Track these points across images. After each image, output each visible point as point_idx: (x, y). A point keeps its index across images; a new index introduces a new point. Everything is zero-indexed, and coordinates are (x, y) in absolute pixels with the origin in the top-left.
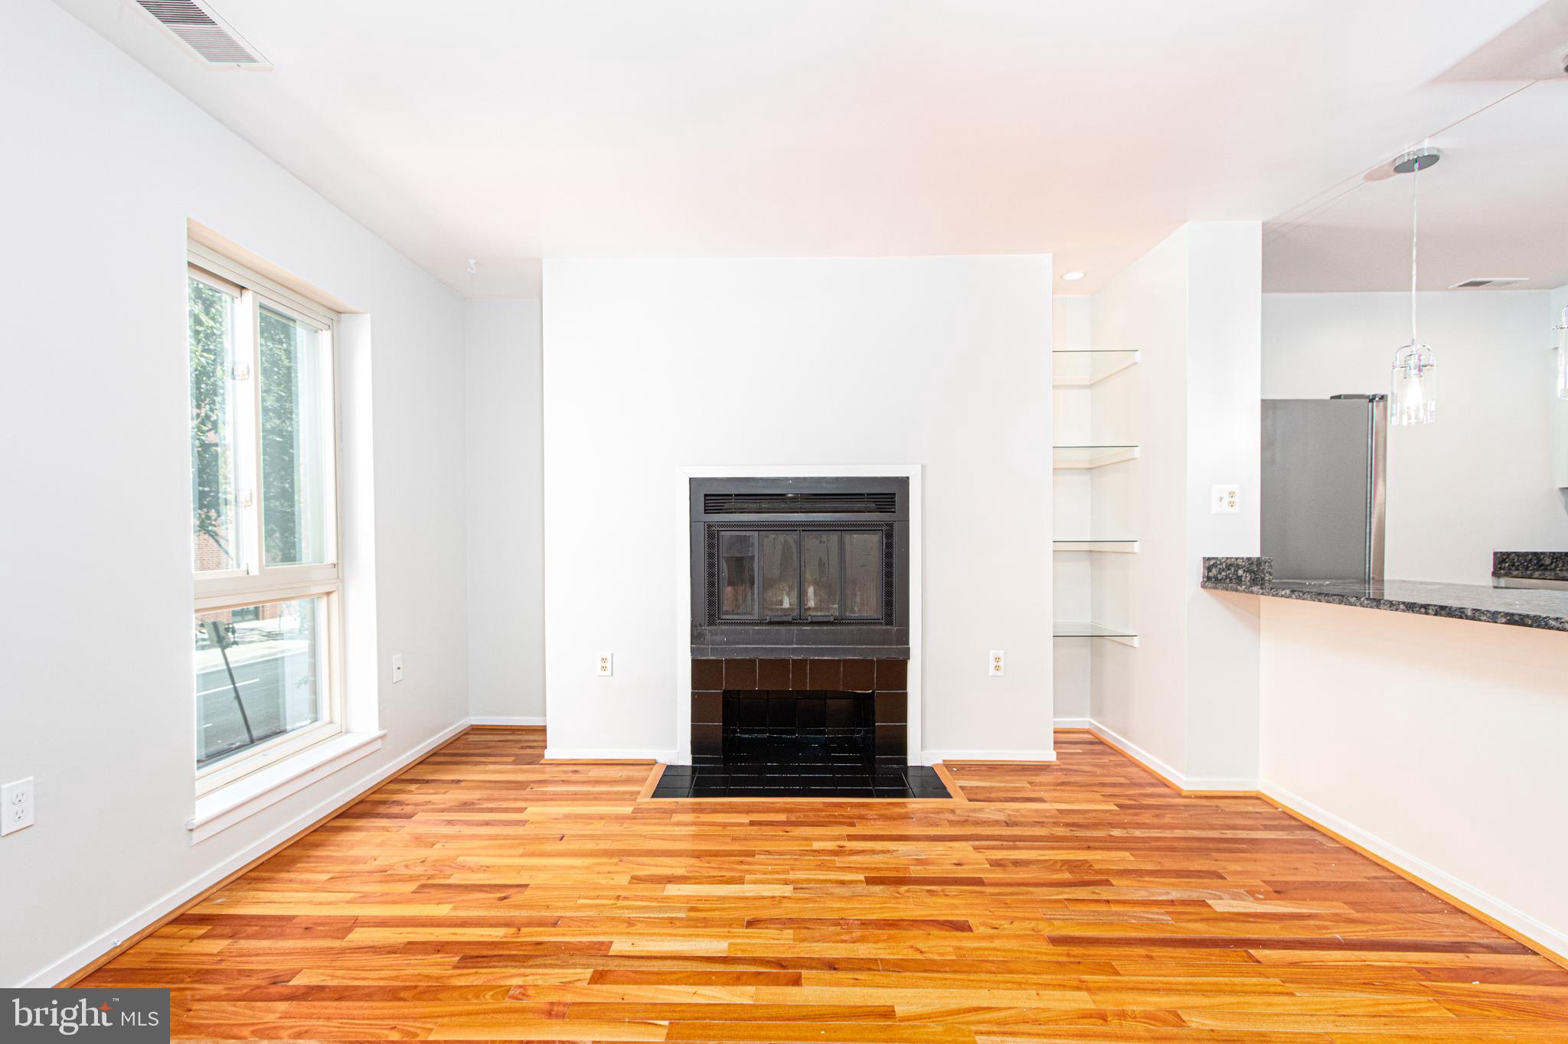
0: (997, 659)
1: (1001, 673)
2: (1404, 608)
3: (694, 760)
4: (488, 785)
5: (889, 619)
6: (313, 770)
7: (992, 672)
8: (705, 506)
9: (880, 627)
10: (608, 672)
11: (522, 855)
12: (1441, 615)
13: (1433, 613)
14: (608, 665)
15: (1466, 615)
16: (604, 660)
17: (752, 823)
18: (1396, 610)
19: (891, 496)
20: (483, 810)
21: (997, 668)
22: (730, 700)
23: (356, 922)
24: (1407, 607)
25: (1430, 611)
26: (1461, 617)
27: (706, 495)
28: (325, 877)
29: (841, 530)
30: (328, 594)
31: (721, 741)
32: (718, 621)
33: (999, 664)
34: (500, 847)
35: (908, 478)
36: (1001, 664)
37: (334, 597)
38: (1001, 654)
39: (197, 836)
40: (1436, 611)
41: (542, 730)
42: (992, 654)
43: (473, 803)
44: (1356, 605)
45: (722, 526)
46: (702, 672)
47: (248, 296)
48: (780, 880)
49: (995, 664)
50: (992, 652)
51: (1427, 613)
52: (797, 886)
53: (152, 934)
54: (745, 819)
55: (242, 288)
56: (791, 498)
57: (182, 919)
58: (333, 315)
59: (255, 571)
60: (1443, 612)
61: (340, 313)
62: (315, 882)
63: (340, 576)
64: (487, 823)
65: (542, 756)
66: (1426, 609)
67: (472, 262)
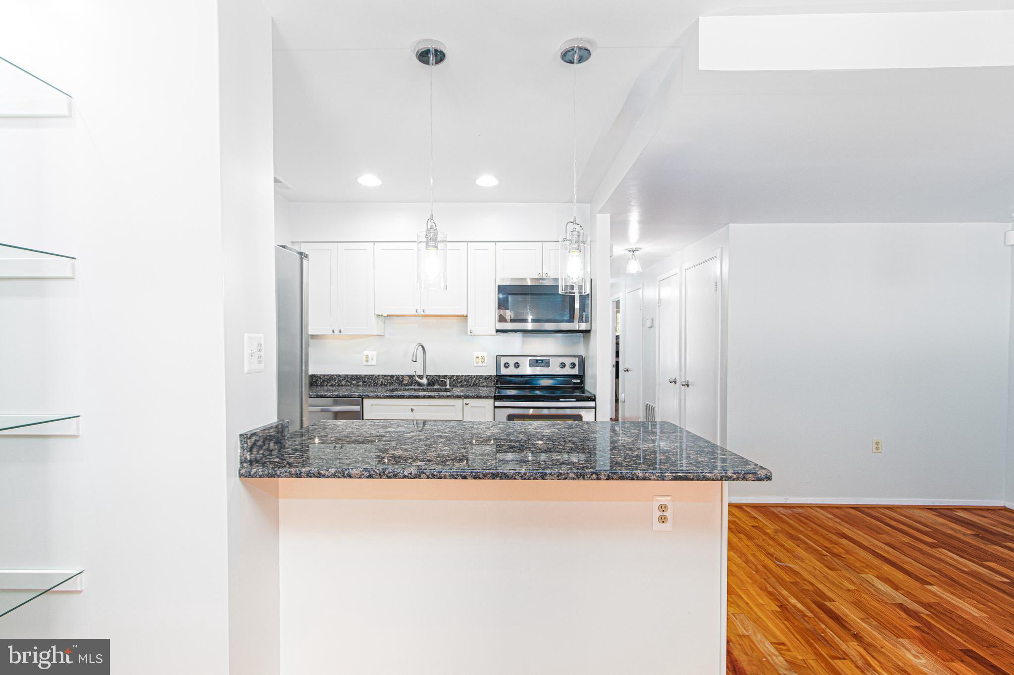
2: (574, 476)
12: (613, 479)
13: (605, 478)
15: (638, 477)
18: (565, 479)
24: (577, 475)
25: (602, 477)
26: (632, 479)
40: (608, 476)
44: (515, 479)
51: (598, 479)
60: (615, 477)
66: (597, 475)
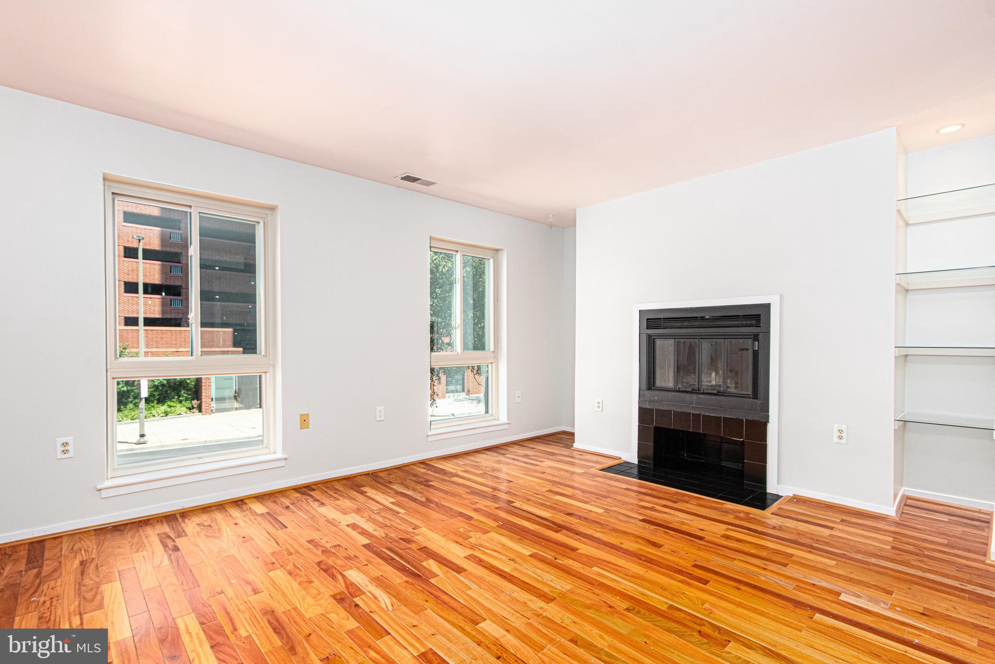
0: (840, 431)
1: (843, 441)
3: (639, 461)
4: (542, 452)
5: (755, 395)
6: (475, 429)
7: (836, 439)
8: (647, 325)
9: (749, 400)
10: (600, 409)
11: (523, 474)
14: (601, 405)
16: (599, 403)
17: (627, 489)
19: (758, 316)
20: (532, 459)
21: (840, 438)
22: (659, 432)
23: (458, 476)
27: (647, 319)
28: (462, 463)
29: (724, 338)
30: (492, 363)
31: (652, 454)
32: (653, 388)
33: (842, 435)
34: (520, 470)
35: (770, 304)
36: (844, 435)
37: (494, 364)
38: (844, 427)
39: (430, 439)
41: (573, 434)
42: (836, 427)
43: (529, 456)
45: (657, 336)
46: (644, 414)
47: (459, 253)
48: (603, 507)
49: (839, 434)
50: (835, 425)
52: (607, 511)
53: (414, 464)
54: (625, 486)
55: (457, 251)
56: (707, 319)
57: (423, 463)
58: (495, 252)
59: (459, 353)
61: (498, 250)
62: (458, 464)
63: (496, 356)
64: (526, 463)
65: (572, 446)
67: (551, 216)
